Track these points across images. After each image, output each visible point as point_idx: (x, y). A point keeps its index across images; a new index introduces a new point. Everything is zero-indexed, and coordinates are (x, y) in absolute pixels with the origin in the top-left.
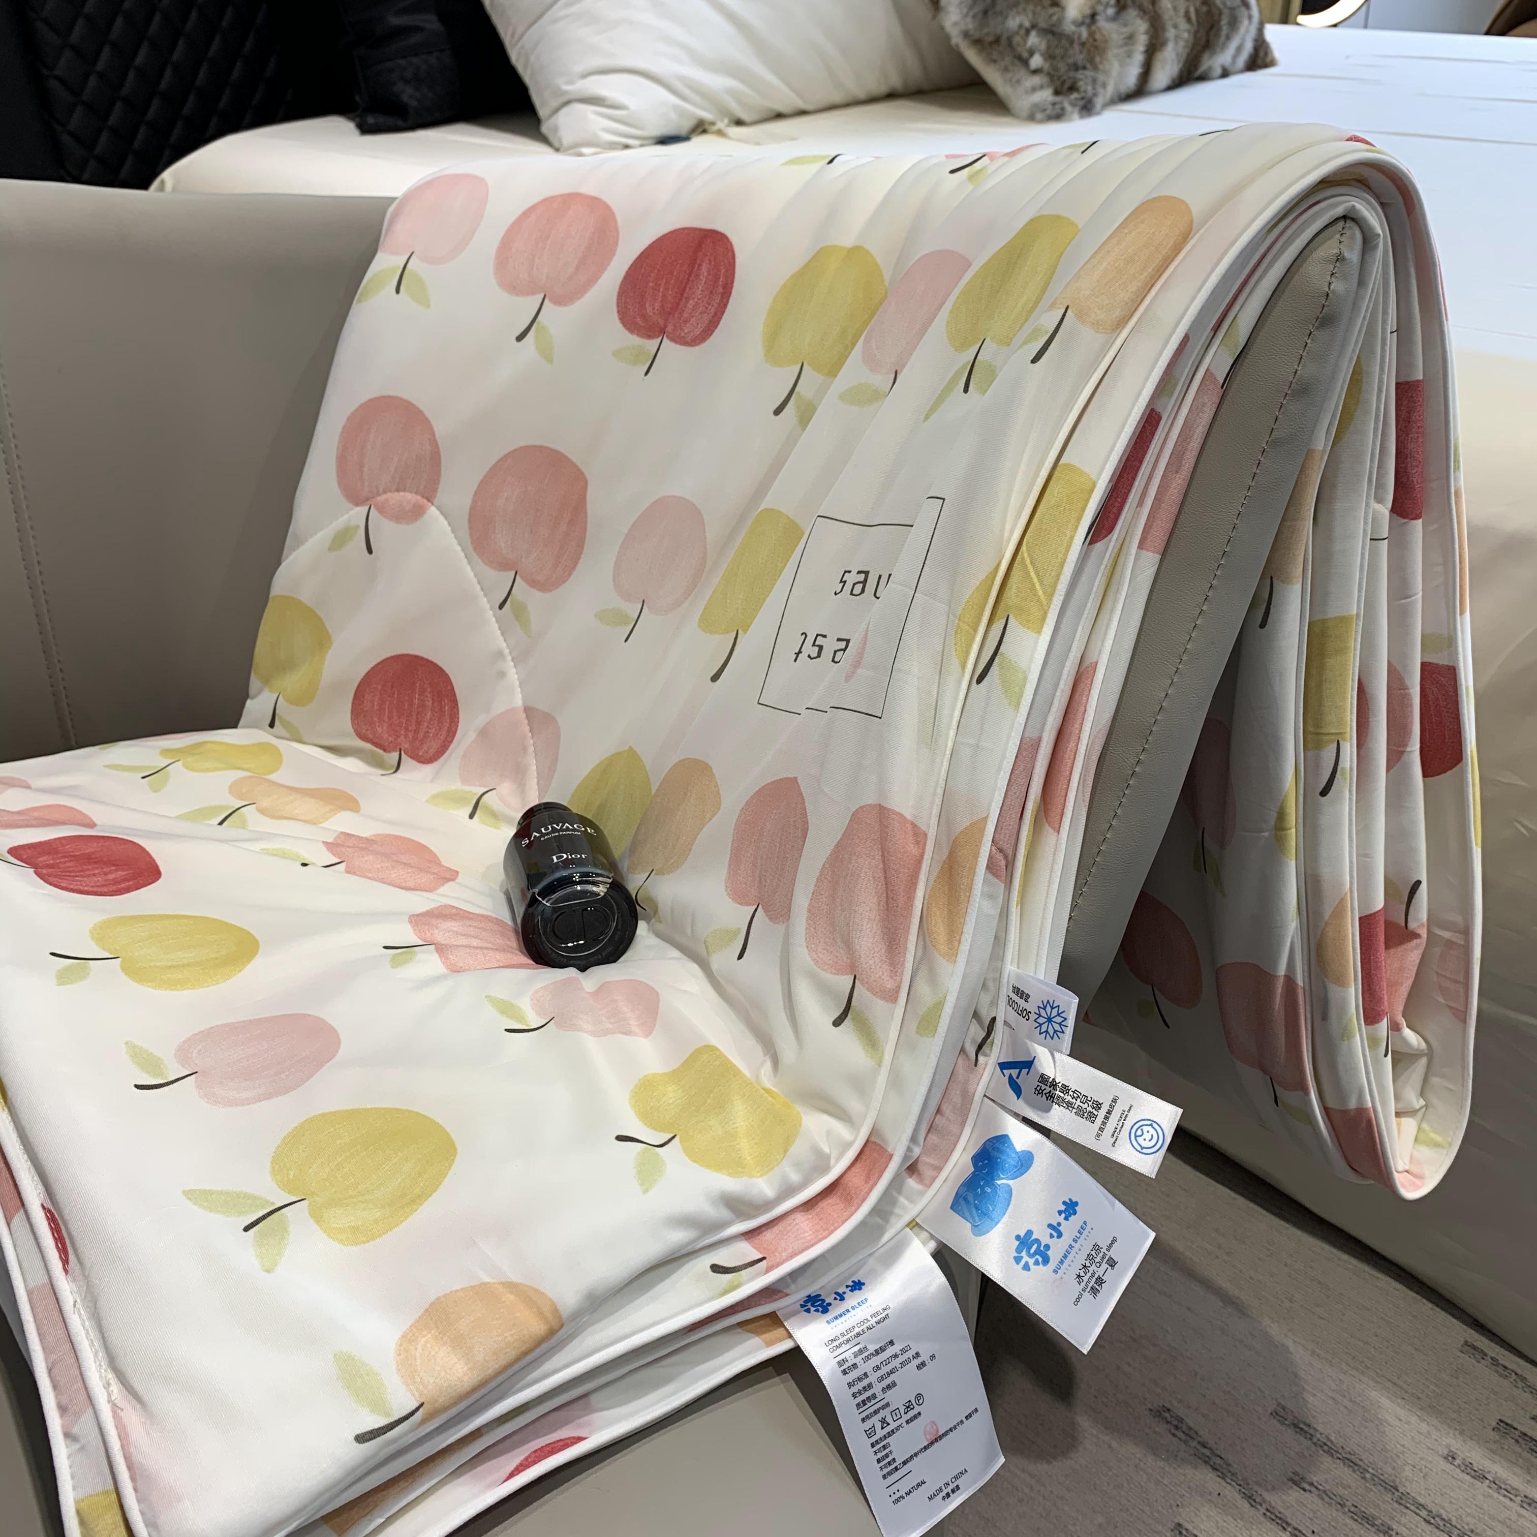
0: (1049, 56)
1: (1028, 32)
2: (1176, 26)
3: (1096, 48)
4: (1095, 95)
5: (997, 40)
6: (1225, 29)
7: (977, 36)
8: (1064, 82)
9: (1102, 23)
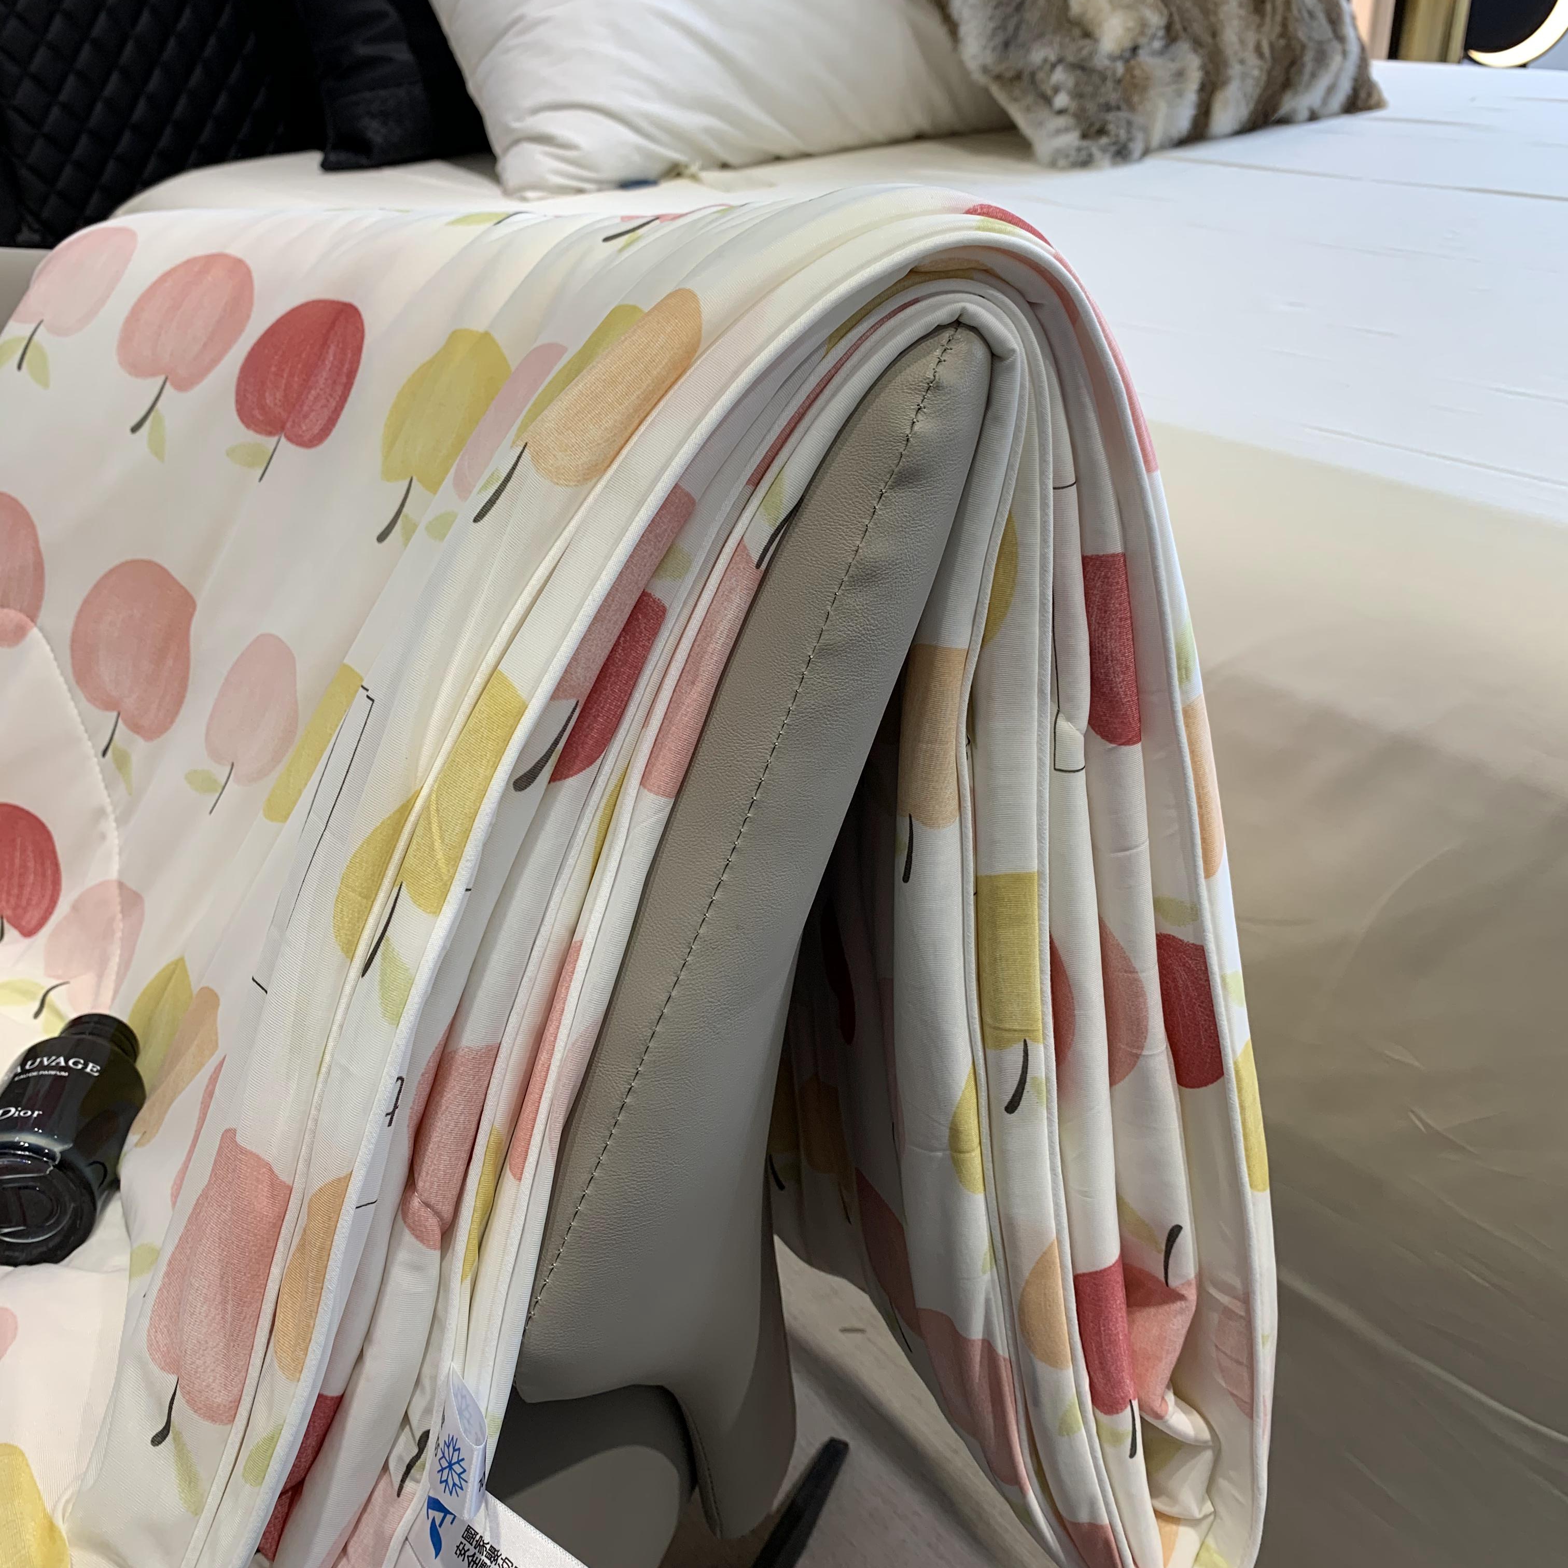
0: (1078, 95)
1: (1053, 66)
2: (1242, 62)
3: (1135, 86)
4: (1130, 139)
5: (1018, 77)
6: (1309, 67)
7: (997, 69)
8: (1092, 125)
9: (1144, 56)
